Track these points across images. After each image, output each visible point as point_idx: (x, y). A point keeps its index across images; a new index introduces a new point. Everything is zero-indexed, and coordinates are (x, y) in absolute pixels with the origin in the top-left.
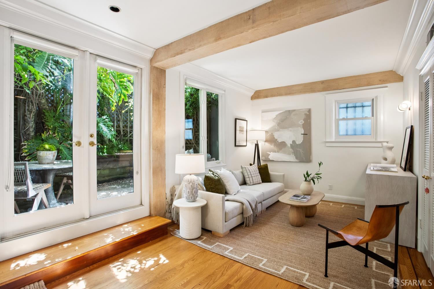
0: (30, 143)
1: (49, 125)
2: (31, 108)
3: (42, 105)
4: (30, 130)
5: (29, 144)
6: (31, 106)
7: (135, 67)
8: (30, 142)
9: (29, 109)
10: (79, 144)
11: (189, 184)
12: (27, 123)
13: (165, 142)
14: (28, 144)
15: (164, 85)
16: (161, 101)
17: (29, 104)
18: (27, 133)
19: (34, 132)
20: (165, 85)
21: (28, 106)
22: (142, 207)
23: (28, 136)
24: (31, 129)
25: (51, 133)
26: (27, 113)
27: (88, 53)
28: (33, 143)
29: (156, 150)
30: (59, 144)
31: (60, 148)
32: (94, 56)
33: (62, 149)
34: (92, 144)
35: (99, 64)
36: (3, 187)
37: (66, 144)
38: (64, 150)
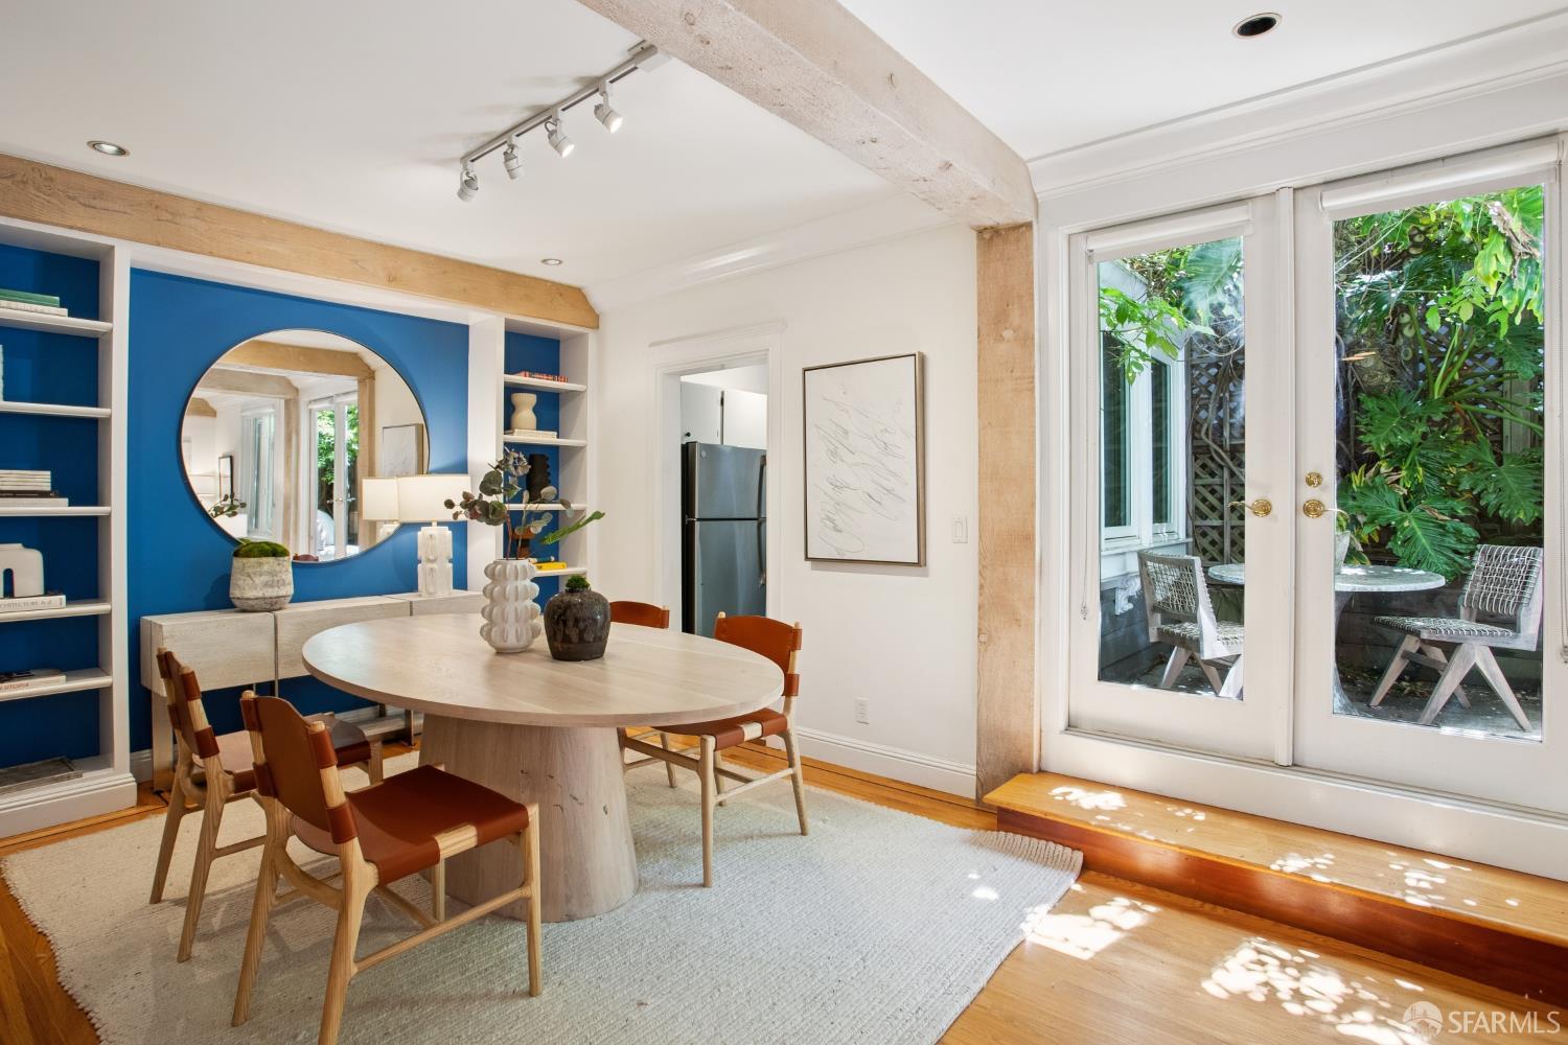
3: (1366, 376)
7: (1547, 137)
10: (1265, 508)
25: (1383, 470)
27: (1286, 195)
30: (1401, 509)
31: (1406, 524)
32: (1317, 192)
33: (1413, 529)
34: (1313, 509)
35: (1332, 211)
36: (1076, 609)
37: (1430, 510)
38: (1419, 533)
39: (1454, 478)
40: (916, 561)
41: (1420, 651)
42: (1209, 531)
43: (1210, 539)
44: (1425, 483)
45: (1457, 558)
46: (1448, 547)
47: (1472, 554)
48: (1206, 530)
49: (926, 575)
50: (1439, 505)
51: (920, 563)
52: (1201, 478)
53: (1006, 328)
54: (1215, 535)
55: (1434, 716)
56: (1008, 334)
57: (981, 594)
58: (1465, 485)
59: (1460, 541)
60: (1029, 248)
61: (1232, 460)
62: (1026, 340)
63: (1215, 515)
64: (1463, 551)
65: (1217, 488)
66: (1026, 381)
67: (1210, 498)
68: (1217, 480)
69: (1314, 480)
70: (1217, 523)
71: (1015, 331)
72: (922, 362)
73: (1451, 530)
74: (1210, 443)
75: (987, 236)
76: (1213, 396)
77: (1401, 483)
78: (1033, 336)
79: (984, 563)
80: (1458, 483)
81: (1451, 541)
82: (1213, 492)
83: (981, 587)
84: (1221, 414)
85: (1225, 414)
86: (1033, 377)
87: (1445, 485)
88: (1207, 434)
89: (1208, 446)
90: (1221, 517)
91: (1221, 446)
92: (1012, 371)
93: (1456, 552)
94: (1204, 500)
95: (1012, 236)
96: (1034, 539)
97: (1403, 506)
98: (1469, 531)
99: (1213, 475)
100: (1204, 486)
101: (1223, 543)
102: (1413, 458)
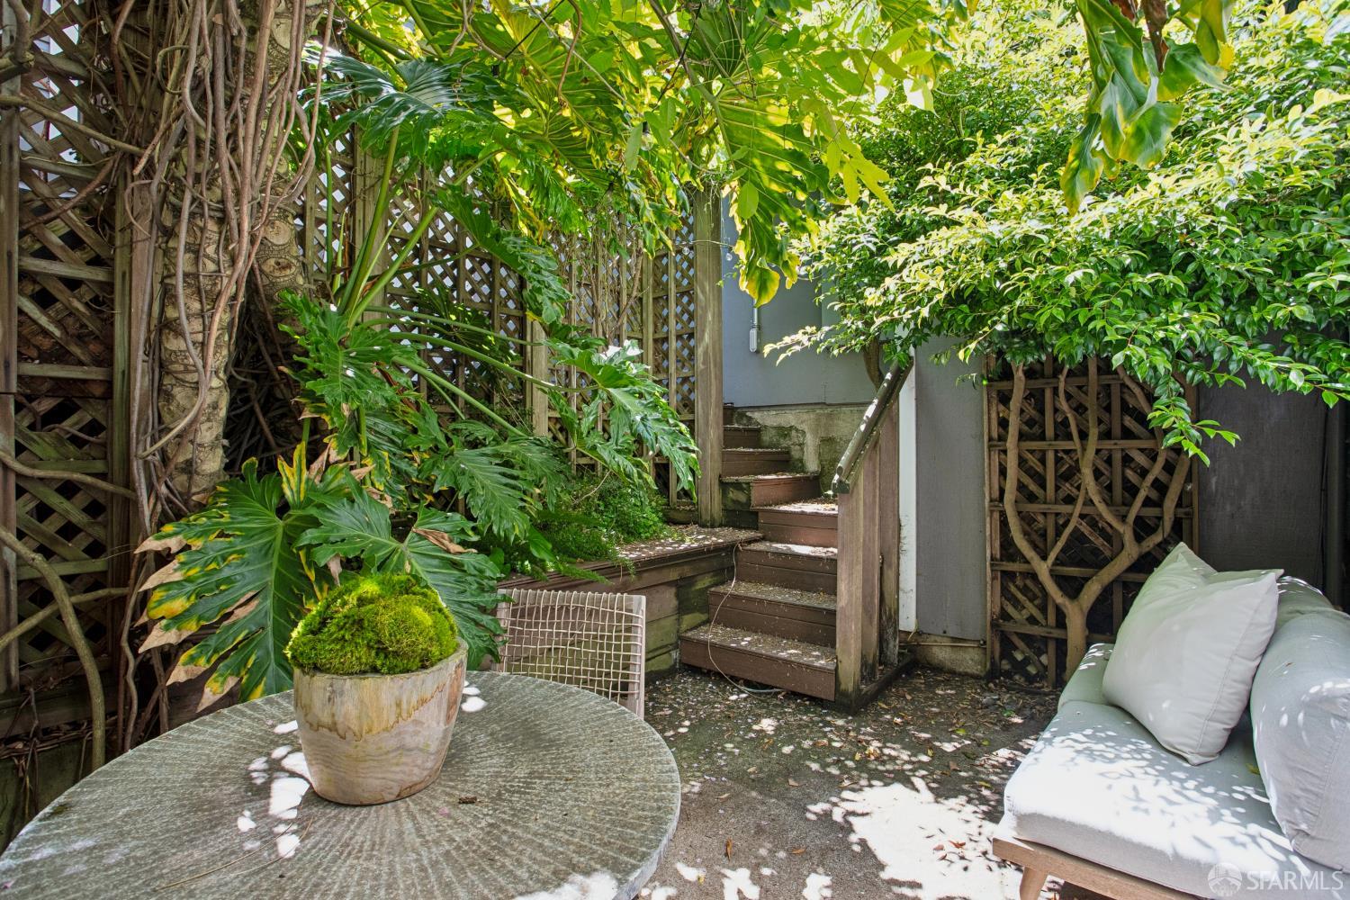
0: (199, 535)
1: (328, 399)
2: (211, 267)
3: (272, 262)
4: (198, 440)
5: (197, 544)
6: (210, 250)
8: (204, 533)
9: (196, 276)
12: (182, 382)
14: (187, 548)
17: (202, 230)
18: (181, 459)
19: (220, 452)
21: (195, 251)
23: (184, 477)
24: (204, 427)
25: (334, 455)
26: (186, 303)
28: (221, 535)
37: (435, 536)
50: (440, 524)
73: (472, 570)
77: (369, 482)
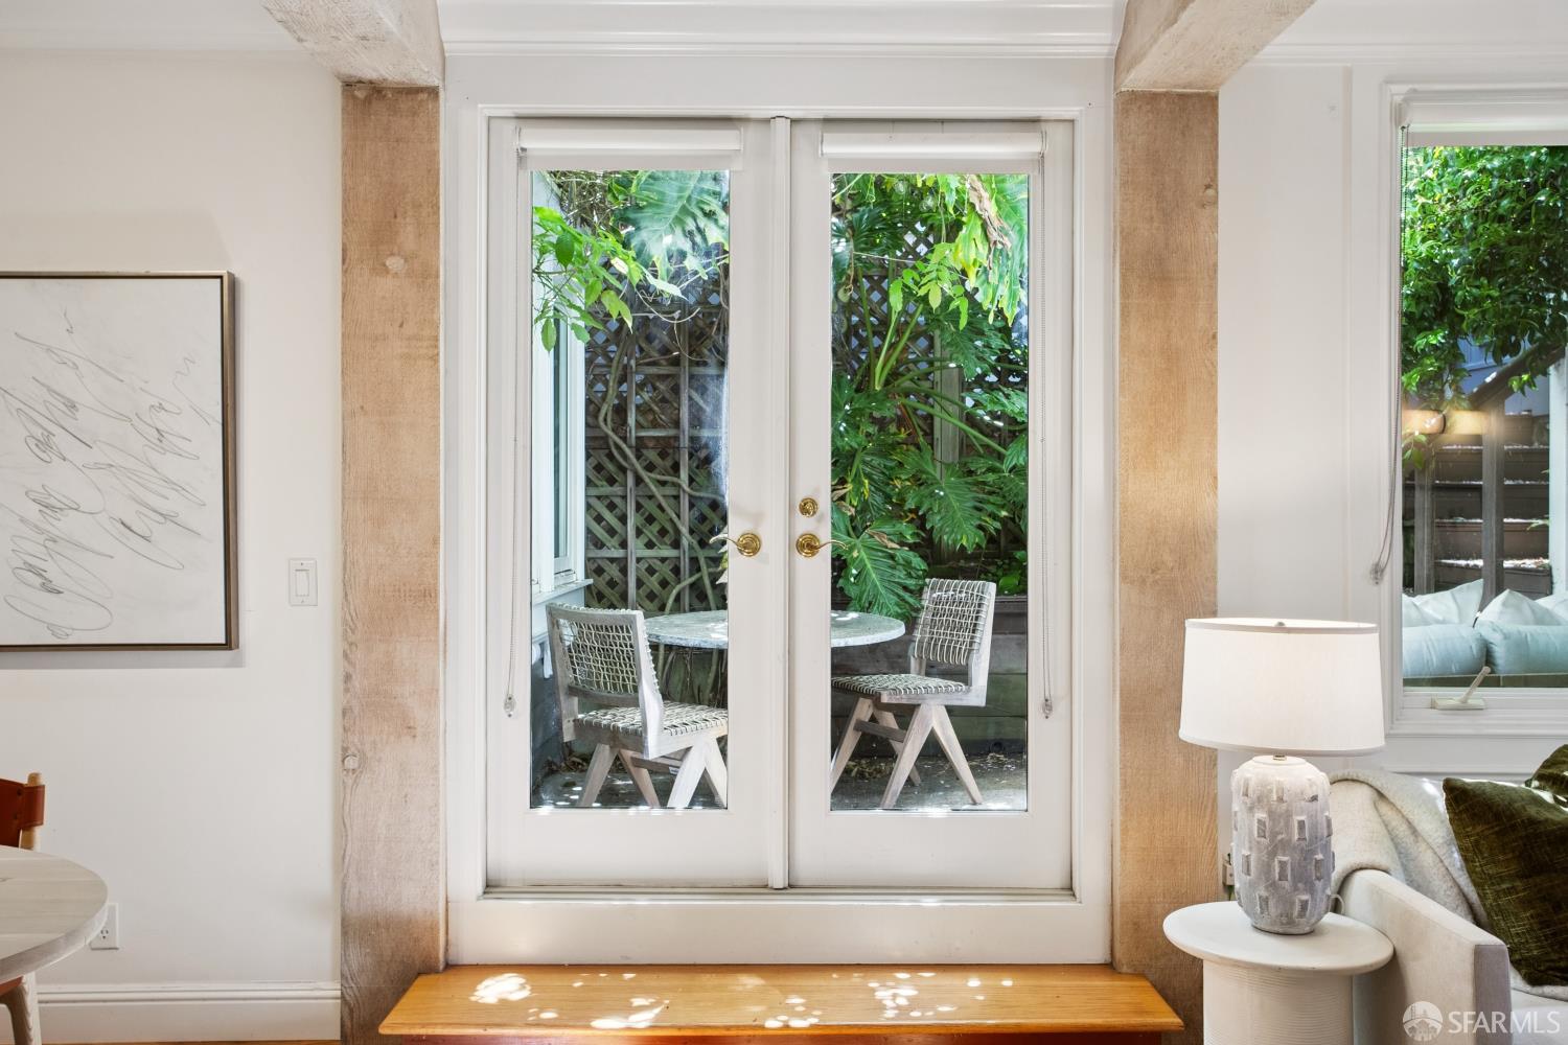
7: (1034, 122)
10: (751, 545)
11: (1251, 809)
13: (1216, 538)
15: (1208, 187)
16: (1180, 290)
20: (1212, 184)
22: (1067, 904)
27: (782, 127)
29: (1144, 581)
30: (849, 535)
31: (855, 554)
32: (815, 130)
33: (862, 560)
34: (809, 545)
35: (833, 160)
36: (497, 702)
37: (879, 537)
38: (869, 566)
39: (899, 494)
40: (224, 642)
41: (873, 719)
42: (606, 565)
43: (608, 578)
44: (870, 500)
45: (907, 596)
46: (898, 583)
47: (920, 591)
48: (600, 562)
49: (238, 663)
50: (887, 529)
51: (230, 643)
52: (596, 486)
53: (392, 254)
54: (613, 571)
55: (895, 799)
56: (395, 263)
57: (347, 690)
58: (910, 504)
59: (909, 575)
60: (432, 127)
61: (638, 457)
62: (425, 276)
63: (615, 541)
64: (913, 588)
65: (617, 501)
66: (425, 344)
67: (608, 516)
68: (617, 489)
69: (808, 507)
70: (618, 553)
71: (406, 260)
72: (231, 291)
73: (901, 561)
74: (610, 433)
75: (360, 94)
76: (615, 363)
77: (848, 500)
78: (438, 272)
79: (352, 638)
80: (903, 500)
81: (900, 575)
82: (612, 507)
83: (348, 678)
84: (624, 387)
85: (630, 388)
86: (436, 339)
87: (891, 503)
88: (605, 420)
89: (606, 438)
90: (624, 545)
91: (624, 439)
92: (401, 326)
93: (905, 588)
94: (599, 519)
95: (405, 104)
96: (437, 596)
97: (851, 532)
98: (918, 562)
99: (611, 481)
100: (599, 498)
101: (626, 583)
102: (858, 469)
